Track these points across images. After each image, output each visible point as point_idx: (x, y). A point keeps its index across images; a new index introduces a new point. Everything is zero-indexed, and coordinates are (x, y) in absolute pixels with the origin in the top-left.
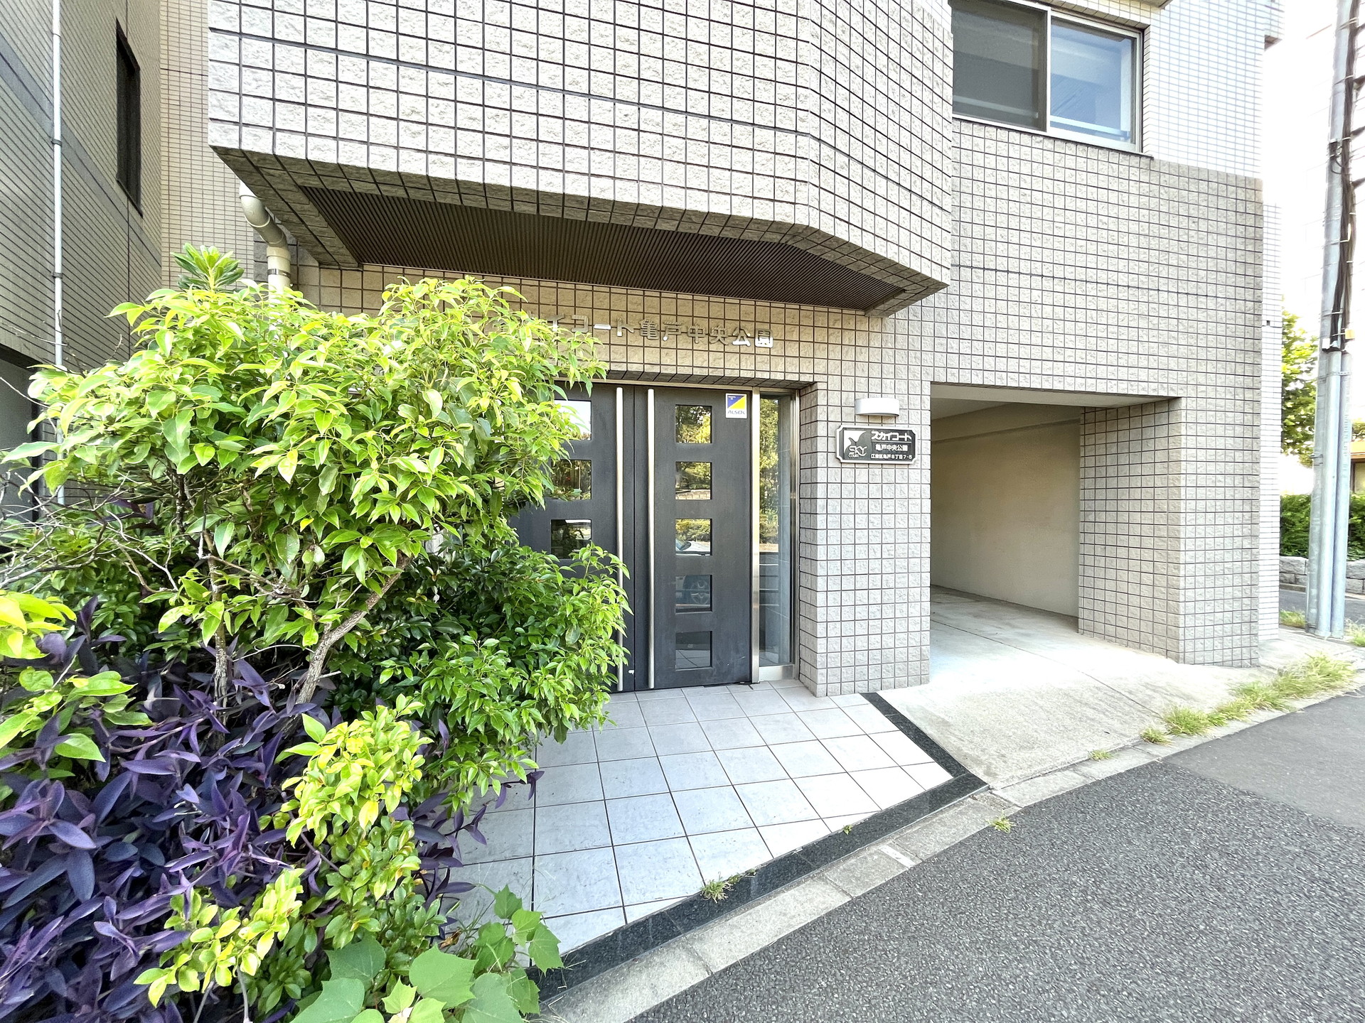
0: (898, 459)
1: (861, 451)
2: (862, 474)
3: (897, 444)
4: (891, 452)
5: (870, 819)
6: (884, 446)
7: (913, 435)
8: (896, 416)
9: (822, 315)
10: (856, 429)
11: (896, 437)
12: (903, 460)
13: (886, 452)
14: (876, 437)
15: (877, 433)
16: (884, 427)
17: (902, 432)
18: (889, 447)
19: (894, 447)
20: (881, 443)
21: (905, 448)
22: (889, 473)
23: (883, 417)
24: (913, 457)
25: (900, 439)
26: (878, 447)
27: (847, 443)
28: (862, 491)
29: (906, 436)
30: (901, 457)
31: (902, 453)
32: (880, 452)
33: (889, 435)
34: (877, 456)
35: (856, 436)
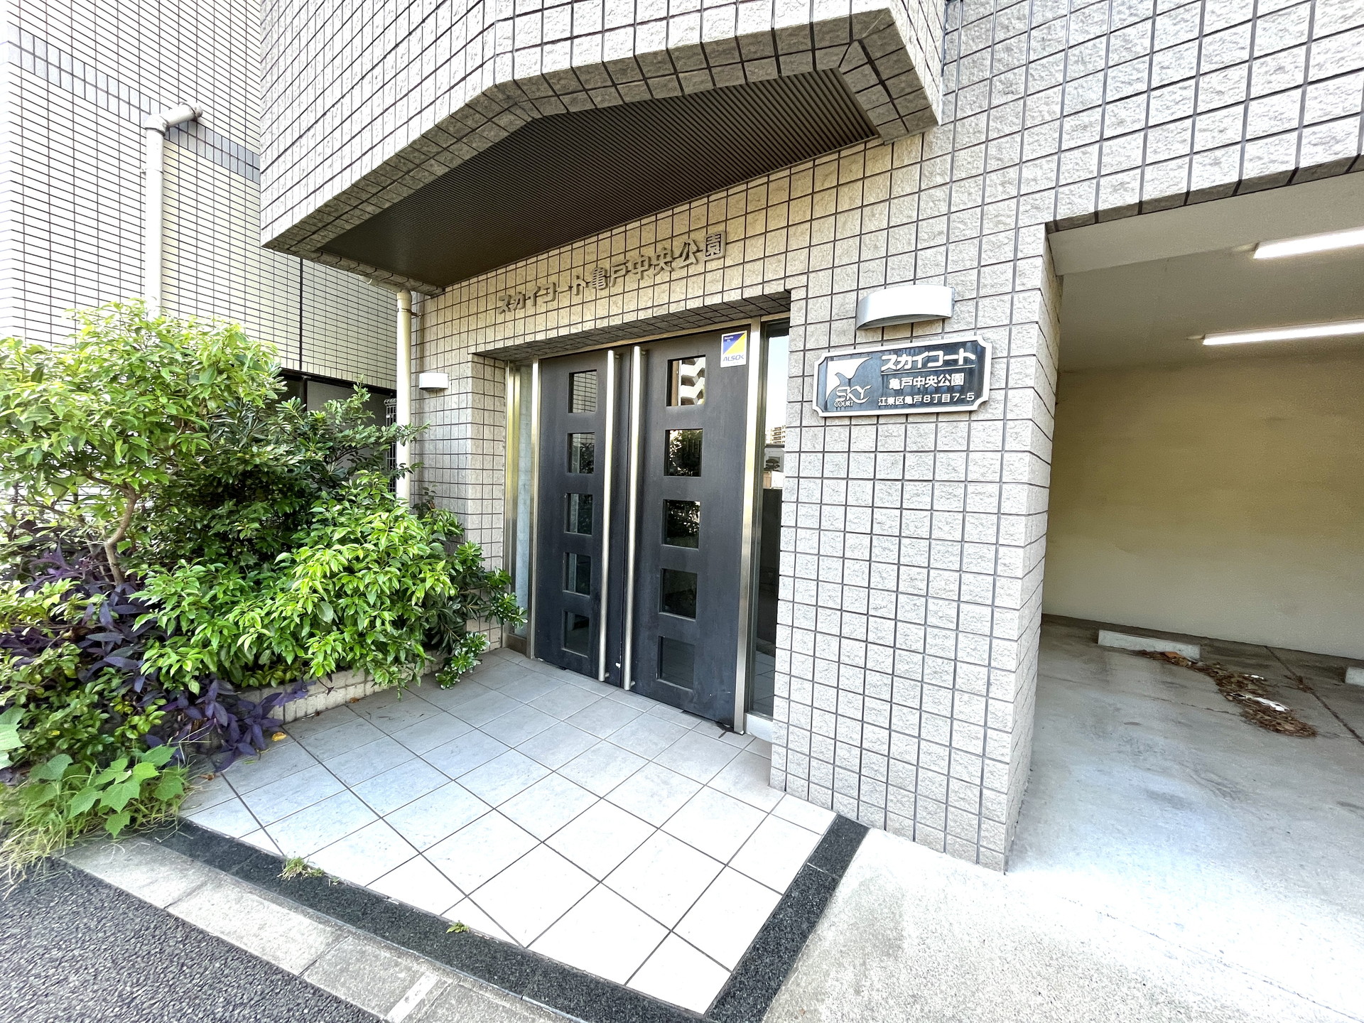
0: (940, 403)
1: (857, 394)
2: (864, 436)
3: (936, 373)
4: (924, 391)
5: (502, 944)
6: (908, 381)
7: (980, 352)
8: (944, 319)
9: (802, 177)
10: (852, 356)
11: (936, 359)
12: (952, 403)
13: (913, 391)
14: (891, 365)
15: (894, 357)
16: (917, 343)
17: (951, 348)
18: (919, 382)
19: (932, 381)
20: (897, 374)
21: (958, 379)
22: (923, 433)
23: (913, 324)
24: (978, 395)
25: (946, 363)
26: (894, 384)
27: (832, 382)
28: (862, 466)
29: (961, 355)
30: (946, 398)
31: (951, 389)
32: (899, 393)
33: (919, 358)
34: (891, 401)
35: (849, 368)
